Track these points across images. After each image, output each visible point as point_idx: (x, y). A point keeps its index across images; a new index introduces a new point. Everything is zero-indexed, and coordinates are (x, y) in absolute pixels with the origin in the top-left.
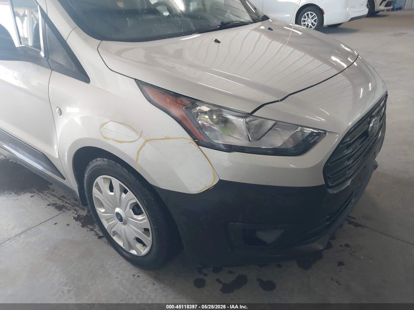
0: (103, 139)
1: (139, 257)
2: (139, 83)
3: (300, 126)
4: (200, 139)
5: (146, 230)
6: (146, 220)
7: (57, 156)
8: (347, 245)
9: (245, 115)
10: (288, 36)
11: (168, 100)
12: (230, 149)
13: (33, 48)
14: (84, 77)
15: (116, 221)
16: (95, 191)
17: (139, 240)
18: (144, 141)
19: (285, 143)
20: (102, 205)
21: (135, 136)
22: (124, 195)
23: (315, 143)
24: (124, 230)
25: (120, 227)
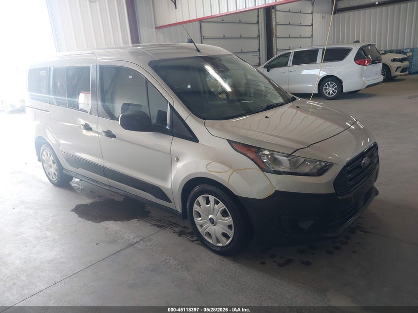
0: (209, 172)
1: (224, 247)
2: (230, 141)
3: (319, 161)
4: (263, 168)
5: (230, 227)
6: (231, 219)
7: (170, 187)
8: (359, 243)
9: (288, 156)
10: (310, 108)
11: (246, 149)
12: (279, 173)
13: (157, 124)
14: (195, 139)
15: (209, 224)
16: (195, 206)
17: (225, 235)
18: (232, 171)
19: (311, 170)
20: (199, 216)
21: (227, 169)
22: (216, 206)
23: (327, 170)
24: (214, 229)
25: (211, 228)
